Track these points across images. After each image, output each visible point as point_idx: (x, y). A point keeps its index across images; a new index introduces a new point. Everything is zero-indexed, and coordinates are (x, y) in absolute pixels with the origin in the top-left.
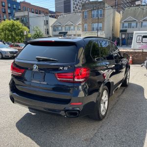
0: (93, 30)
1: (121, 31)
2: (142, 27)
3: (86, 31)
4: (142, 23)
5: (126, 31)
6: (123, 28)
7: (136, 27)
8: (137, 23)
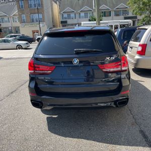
0: (33, 21)
1: (62, 22)
2: (80, 18)
3: (24, 22)
4: (80, 14)
5: (66, 22)
6: (63, 19)
7: (75, 18)
8: (75, 14)
